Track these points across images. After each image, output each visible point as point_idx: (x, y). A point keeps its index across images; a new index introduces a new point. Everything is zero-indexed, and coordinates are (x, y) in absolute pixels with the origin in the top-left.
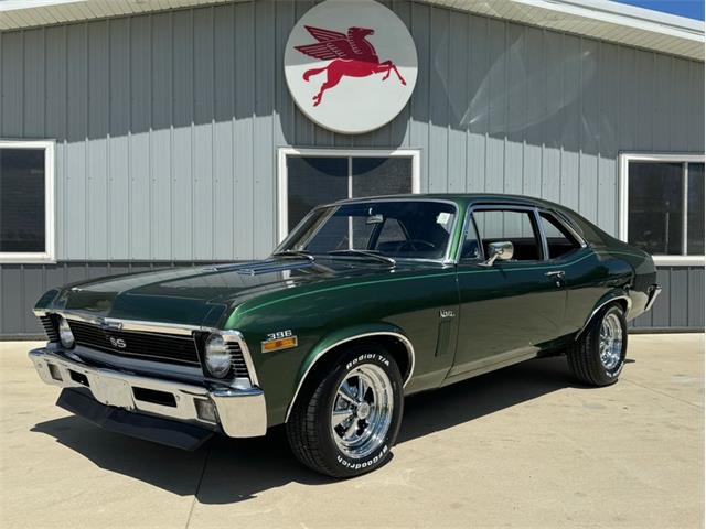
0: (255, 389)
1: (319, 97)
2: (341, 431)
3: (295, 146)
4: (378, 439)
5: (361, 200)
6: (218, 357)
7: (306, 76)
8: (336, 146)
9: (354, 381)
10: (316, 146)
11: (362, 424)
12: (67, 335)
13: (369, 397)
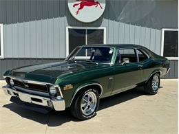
0: (62, 99)
1: (78, 12)
2: (83, 108)
3: (71, 26)
4: (93, 110)
5: (89, 46)
6: (53, 91)
7: (74, 6)
8: (82, 26)
9: (87, 96)
10: (77, 26)
11: (89, 107)
12: (12, 83)
13: (91, 100)
